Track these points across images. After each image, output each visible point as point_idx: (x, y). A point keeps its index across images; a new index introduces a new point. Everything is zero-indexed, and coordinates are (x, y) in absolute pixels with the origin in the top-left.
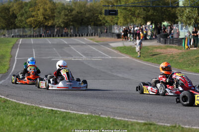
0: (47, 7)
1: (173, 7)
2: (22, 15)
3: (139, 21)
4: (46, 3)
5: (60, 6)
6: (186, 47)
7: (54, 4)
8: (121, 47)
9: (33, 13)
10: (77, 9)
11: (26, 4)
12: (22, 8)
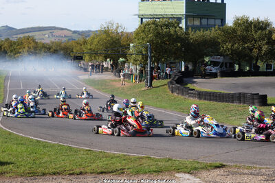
0: (31, 46)
1: (126, 49)
2: (11, 51)
3: (101, 58)
4: (30, 43)
5: (41, 45)
6: (134, 81)
7: (36, 43)
8: (87, 80)
9: (20, 50)
10: (54, 48)
11: (15, 43)
12: (11, 46)
